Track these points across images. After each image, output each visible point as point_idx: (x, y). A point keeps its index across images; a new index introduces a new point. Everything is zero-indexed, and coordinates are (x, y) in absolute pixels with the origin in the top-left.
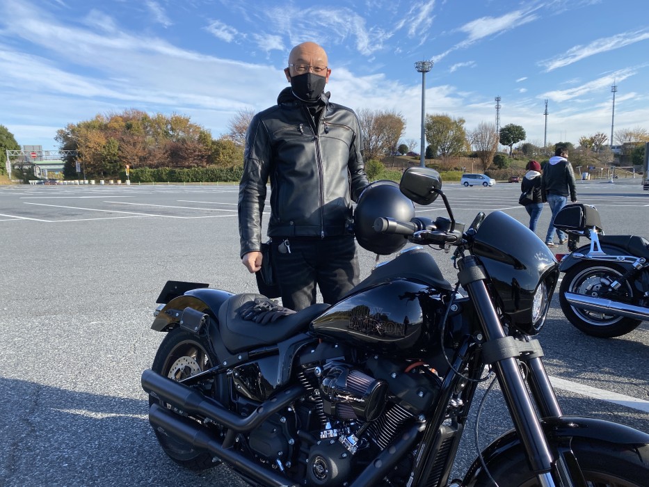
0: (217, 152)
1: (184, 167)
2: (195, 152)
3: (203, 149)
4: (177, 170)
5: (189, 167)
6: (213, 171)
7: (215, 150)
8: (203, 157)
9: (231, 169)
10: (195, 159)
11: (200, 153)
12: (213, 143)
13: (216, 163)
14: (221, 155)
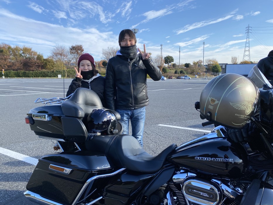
0: (46, 64)
1: (30, 70)
2: (35, 63)
3: (39, 62)
4: (27, 72)
5: (33, 70)
6: (44, 73)
7: (45, 63)
8: (39, 66)
9: (53, 72)
10: (35, 67)
11: (38, 64)
12: (44, 60)
13: (45, 69)
14: (48, 65)
